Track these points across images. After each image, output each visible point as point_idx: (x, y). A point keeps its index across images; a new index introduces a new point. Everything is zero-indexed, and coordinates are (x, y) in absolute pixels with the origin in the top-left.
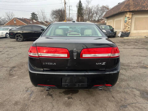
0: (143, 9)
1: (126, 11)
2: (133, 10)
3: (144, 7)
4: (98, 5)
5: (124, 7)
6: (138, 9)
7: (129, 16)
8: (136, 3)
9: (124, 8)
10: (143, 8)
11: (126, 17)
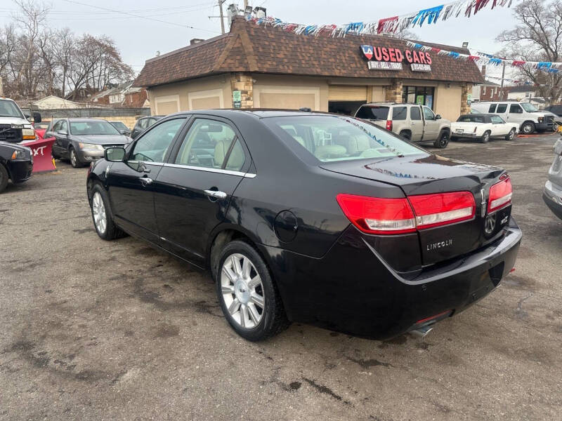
0: (281, 69)
1: (237, 70)
2: (257, 69)
3: (280, 62)
4: (67, 30)
5: (228, 57)
6: (267, 66)
7: (247, 88)
8: (261, 50)
9: (229, 61)
10: (281, 67)
11: (237, 90)
